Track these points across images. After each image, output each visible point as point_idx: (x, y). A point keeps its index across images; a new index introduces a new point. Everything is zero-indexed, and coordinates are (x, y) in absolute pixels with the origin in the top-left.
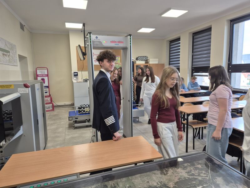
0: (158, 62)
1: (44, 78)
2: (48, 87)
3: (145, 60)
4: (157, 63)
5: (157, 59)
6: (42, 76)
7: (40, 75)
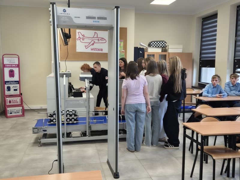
0: (182, 49)
1: (14, 69)
2: (18, 82)
3: (161, 47)
4: (180, 51)
5: (181, 46)
6: (11, 67)
7: (7, 65)
